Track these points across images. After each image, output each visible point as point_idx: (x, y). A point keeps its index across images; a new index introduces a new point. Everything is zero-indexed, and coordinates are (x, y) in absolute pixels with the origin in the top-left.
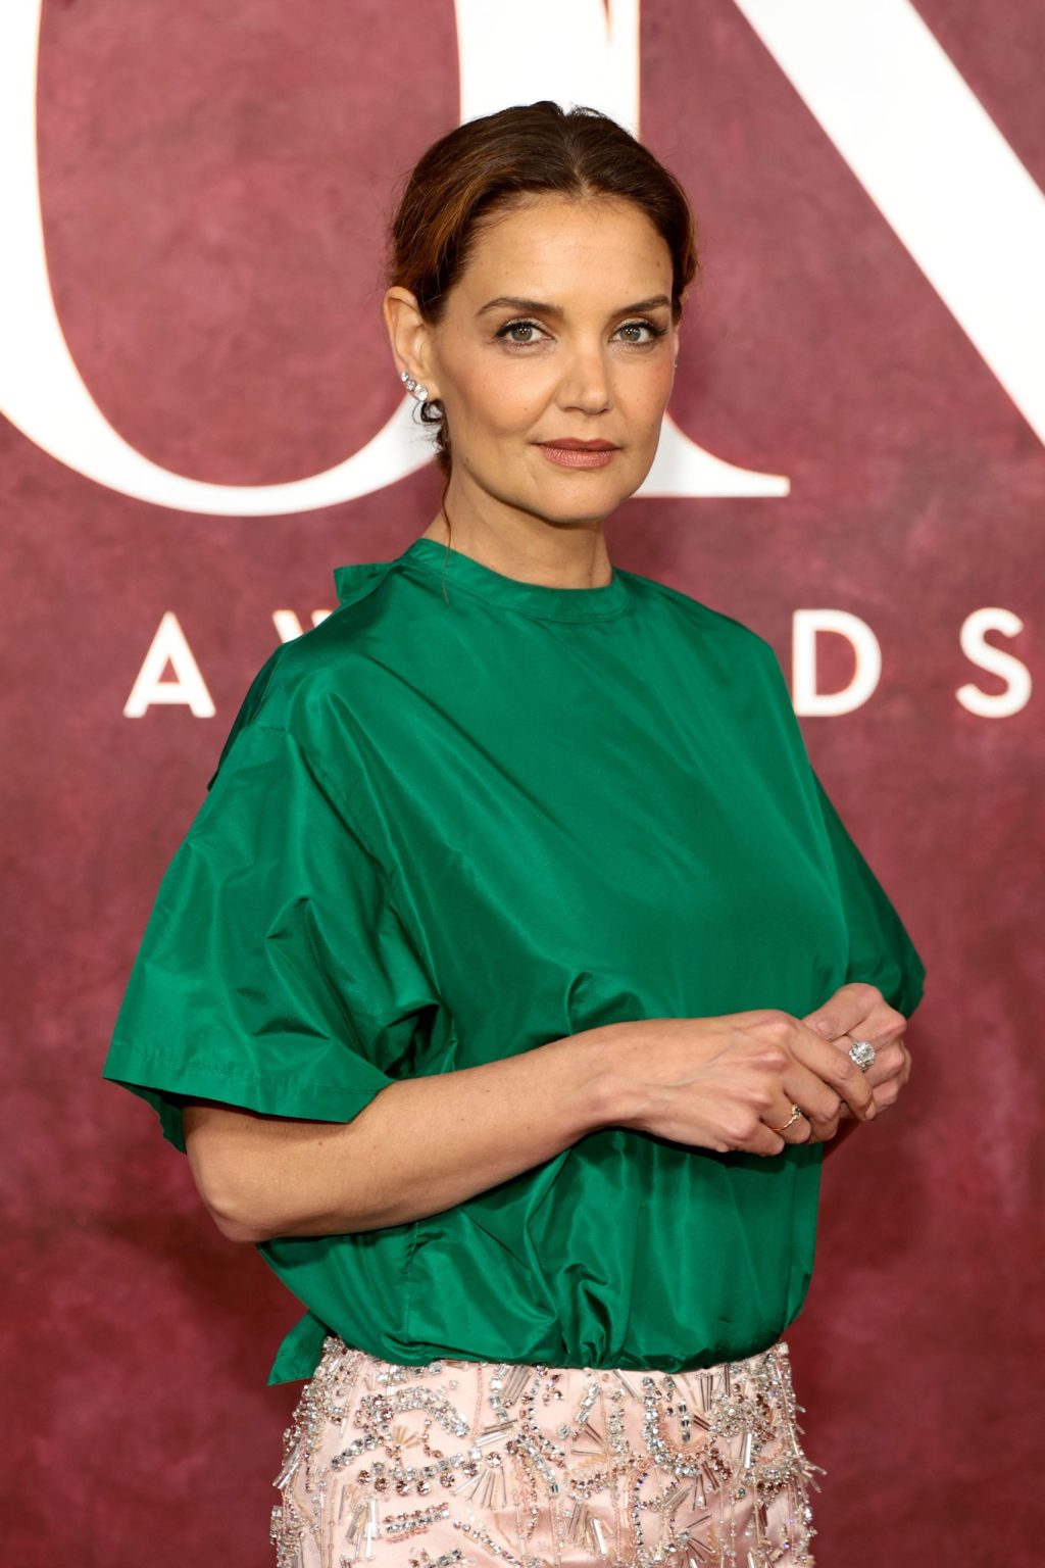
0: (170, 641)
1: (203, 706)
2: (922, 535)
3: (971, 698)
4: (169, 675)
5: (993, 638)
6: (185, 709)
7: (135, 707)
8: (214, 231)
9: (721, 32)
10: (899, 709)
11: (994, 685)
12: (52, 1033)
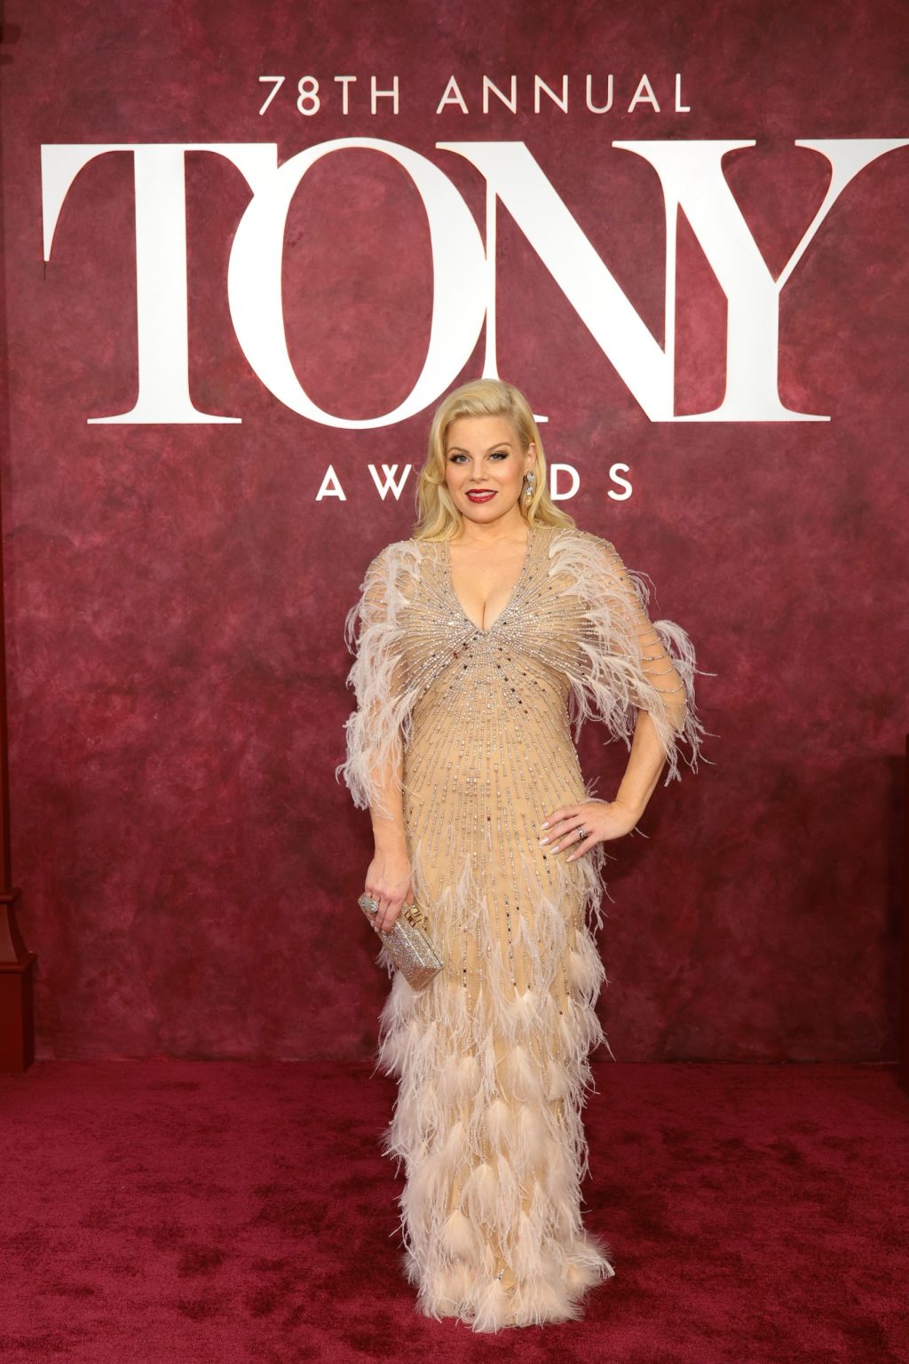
0: (331, 474)
1: (343, 497)
2: (595, 437)
3: (612, 494)
4: (331, 486)
5: (619, 473)
6: (337, 497)
7: (319, 498)
8: (345, 328)
9: (525, 255)
10: (587, 498)
11: (621, 490)
12: (291, 612)
